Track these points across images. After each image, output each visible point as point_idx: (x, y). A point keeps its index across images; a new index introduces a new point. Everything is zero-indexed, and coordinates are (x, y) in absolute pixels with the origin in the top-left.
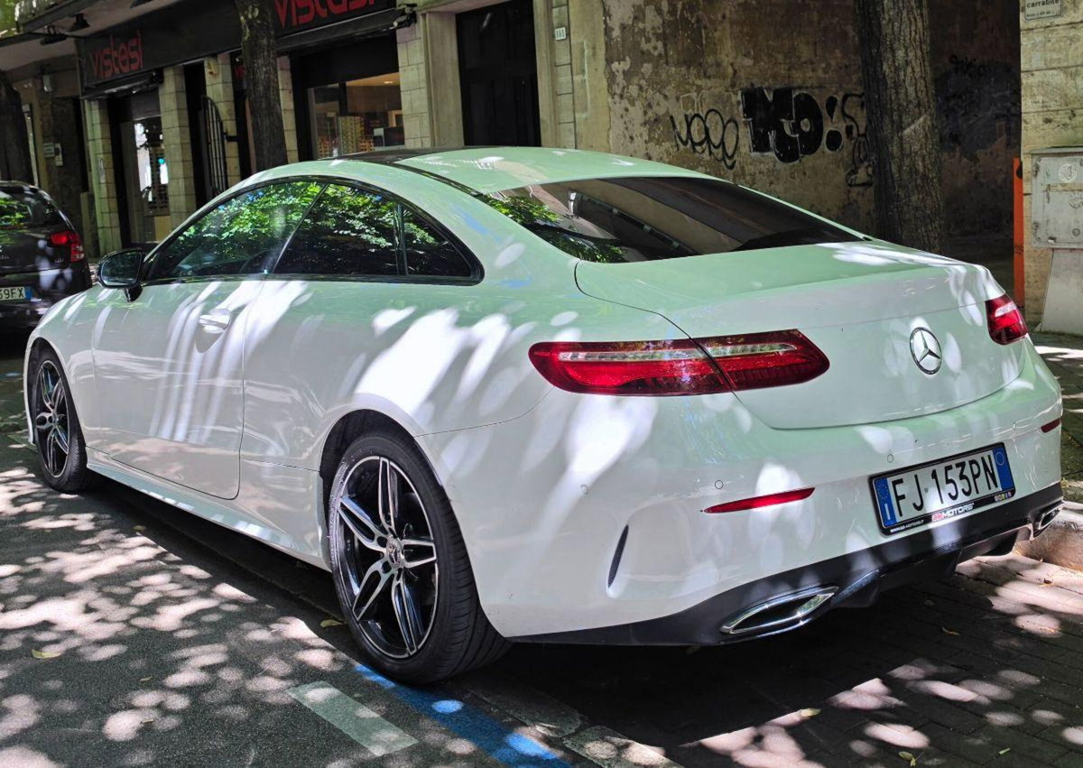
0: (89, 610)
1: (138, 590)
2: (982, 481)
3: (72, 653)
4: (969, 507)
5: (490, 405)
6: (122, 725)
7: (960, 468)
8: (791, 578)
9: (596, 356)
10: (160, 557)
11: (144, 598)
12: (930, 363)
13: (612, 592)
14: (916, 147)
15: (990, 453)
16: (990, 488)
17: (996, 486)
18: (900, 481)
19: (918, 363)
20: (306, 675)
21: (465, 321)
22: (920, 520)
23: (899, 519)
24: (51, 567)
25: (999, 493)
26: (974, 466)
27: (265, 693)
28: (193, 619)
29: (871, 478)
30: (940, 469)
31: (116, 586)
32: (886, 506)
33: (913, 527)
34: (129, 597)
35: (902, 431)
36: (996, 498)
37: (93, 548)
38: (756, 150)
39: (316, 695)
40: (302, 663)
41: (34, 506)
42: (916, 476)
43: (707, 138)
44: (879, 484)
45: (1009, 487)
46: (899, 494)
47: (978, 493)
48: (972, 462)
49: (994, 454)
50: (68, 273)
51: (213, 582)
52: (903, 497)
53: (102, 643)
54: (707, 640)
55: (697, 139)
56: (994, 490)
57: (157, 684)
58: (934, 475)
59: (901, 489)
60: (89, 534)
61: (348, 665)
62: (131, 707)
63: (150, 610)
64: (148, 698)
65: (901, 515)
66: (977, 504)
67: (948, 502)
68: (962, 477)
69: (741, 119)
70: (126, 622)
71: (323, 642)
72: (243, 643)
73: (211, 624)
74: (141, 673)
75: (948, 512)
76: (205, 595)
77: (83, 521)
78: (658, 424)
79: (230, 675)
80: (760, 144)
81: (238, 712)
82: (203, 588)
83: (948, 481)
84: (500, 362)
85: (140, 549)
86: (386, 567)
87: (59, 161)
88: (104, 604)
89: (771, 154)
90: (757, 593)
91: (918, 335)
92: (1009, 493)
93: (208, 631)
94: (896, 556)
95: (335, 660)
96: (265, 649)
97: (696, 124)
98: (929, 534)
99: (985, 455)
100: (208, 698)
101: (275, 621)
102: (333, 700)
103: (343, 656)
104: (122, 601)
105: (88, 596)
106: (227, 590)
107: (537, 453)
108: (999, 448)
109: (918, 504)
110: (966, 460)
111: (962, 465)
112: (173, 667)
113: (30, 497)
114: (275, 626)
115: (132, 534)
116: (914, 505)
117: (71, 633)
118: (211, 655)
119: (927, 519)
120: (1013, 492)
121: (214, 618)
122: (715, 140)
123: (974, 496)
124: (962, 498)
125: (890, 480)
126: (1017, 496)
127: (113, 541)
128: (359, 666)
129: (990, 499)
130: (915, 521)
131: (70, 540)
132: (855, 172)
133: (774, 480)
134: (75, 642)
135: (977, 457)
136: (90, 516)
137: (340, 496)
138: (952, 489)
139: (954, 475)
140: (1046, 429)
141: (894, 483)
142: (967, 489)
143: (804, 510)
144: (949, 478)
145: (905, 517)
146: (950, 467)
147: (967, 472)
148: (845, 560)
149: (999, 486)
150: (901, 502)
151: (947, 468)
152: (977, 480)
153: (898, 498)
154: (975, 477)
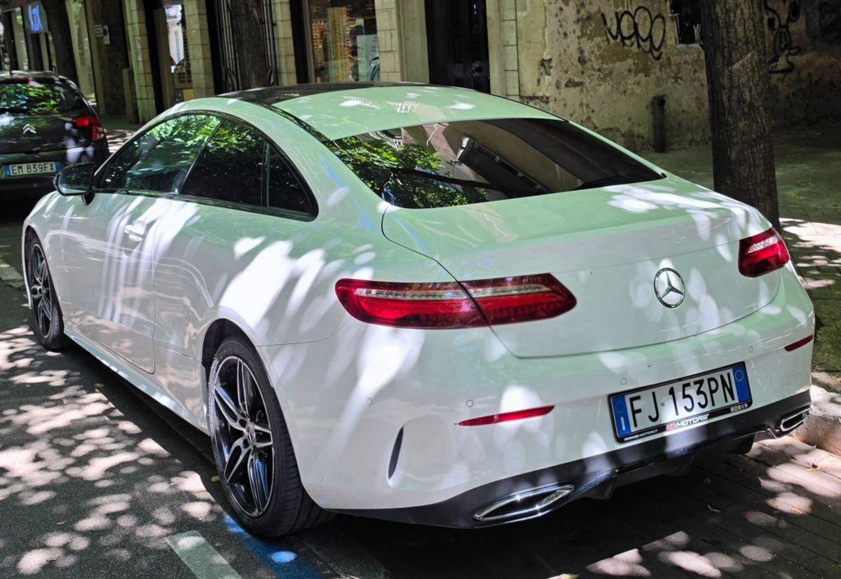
0: (37, 459)
1: (80, 442)
2: (719, 395)
3: (14, 497)
4: (706, 417)
5: (306, 326)
6: (32, 561)
7: (698, 385)
8: (532, 478)
9: (384, 294)
10: (106, 412)
11: (82, 450)
12: (672, 298)
13: (391, 482)
14: (744, 80)
15: (730, 371)
16: (726, 401)
17: (733, 399)
18: (638, 398)
19: (660, 299)
20: (185, 524)
21: (295, 254)
22: (654, 430)
23: (633, 429)
24: (20, 419)
25: (737, 405)
26: (713, 384)
27: (148, 539)
28: (113, 471)
29: (610, 396)
30: (678, 387)
31: (63, 439)
32: (622, 419)
33: (646, 436)
34: (72, 448)
35: (639, 357)
36: (732, 409)
37: (59, 403)
38: (681, 42)
39: (187, 542)
40: (185, 513)
41: (23, 362)
42: (654, 394)
43: (636, 33)
44: (617, 402)
45: (746, 398)
46: (636, 408)
47: (713, 405)
48: (709, 380)
49: (734, 373)
50: (90, 150)
51: (140, 437)
52: (639, 411)
53: (38, 489)
54: (462, 524)
55: (626, 33)
56: (730, 402)
57: (68, 528)
58: (672, 392)
59: (637, 404)
60: (59, 389)
61: (220, 516)
62: (44, 547)
63: (83, 461)
64: (57, 539)
65: (636, 425)
66: (712, 414)
67: (683, 413)
68: (699, 392)
69: (668, 14)
70: (63, 471)
71: (208, 495)
72: (145, 493)
73: (127, 476)
74: (60, 517)
75: (682, 423)
76: (130, 449)
77: (56, 378)
78: (425, 352)
79: (126, 522)
80: (686, 36)
81: (125, 554)
82: (130, 443)
83: (685, 396)
84: (316, 291)
85: (94, 404)
86: (246, 443)
87: (107, 40)
88: (51, 455)
89: (696, 46)
90: (501, 491)
91: (663, 276)
92: (746, 405)
93: (121, 481)
94: (630, 460)
95: (211, 512)
96: (161, 499)
97: (626, 21)
98: (663, 441)
99: (724, 373)
100: (103, 541)
101: (177, 474)
102: (198, 547)
103: (219, 508)
104: (64, 451)
105: (40, 447)
106: (150, 445)
107: (338, 367)
108: (740, 368)
109: (654, 416)
110: (705, 378)
111: (701, 382)
112: (84, 513)
113: (23, 354)
114: (175, 480)
115: (91, 390)
116: (650, 417)
117: (18, 479)
118: (116, 503)
119: (662, 428)
120: (750, 404)
121: (130, 470)
122: (643, 34)
123: (707, 409)
124: (697, 410)
125: (627, 398)
126: (754, 407)
127: (76, 397)
128: (228, 519)
129: (726, 410)
130: (649, 431)
131: (41, 394)
132: (776, 59)
133: (515, 399)
134: (18, 487)
135: (717, 376)
136: (63, 373)
137: (215, 385)
138: (688, 402)
139: (691, 391)
140: (790, 348)
141: (632, 400)
142: (703, 403)
143: (543, 424)
144: (686, 394)
145: (640, 428)
146: (688, 385)
147: (705, 388)
148: (582, 464)
149: (737, 401)
150: (637, 415)
151: (685, 386)
152: (714, 394)
153: (635, 412)
154: (712, 392)
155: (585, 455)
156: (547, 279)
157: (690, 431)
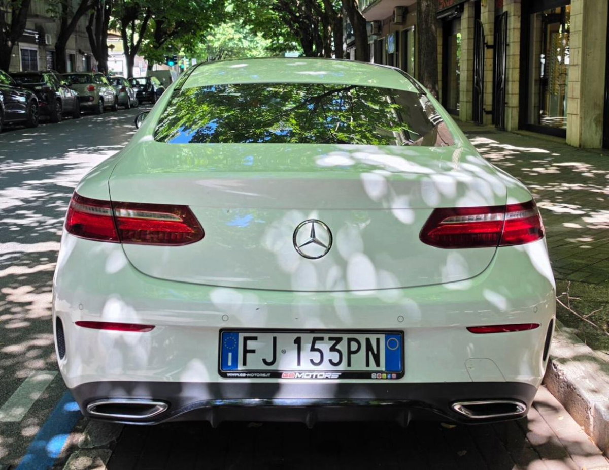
2: (359, 357)
4: (336, 375)
7: (334, 342)
12: (313, 249)
15: (382, 337)
16: (368, 365)
17: (378, 364)
18: (255, 339)
19: (298, 250)
22: (266, 373)
23: (240, 367)
25: (382, 372)
29: (222, 331)
30: (307, 339)
32: (230, 355)
33: (256, 377)
36: (373, 375)
42: (275, 339)
44: (228, 337)
46: (248, 348)
47: (349, 365)
48: (350, 340)
49: (386, 339)
52: (253, 351)
56: (373, 367)
58: (298, 341)
59: (251, 345)
65: (244, 364)
66: (344, 375)
67: (306, 365)
68: (333, 349)
75: (304, 375)
83: (313, 349)
92: (394, 376)
94: (232, 396)
99: (373, 338)
108: (396, 336)
109: (270, 360)
110: (345, 337)
111: (339, 340)
116: (265, 361)
119: (277, 374)
120: (401, 375)
123: (343, 367)
124: (326, 366)
125: (241, 336)
126: (407, 379)
129: (367, 375)
130: (260, 373)
135: (362, 338)
138: (316, 357)
139: (325, 346)
140: (474, 329)
141: (246, 339)
142: (336, 360)
143: (141, 340)
144: (316, 347)
145: (249, 367)
146: (322, 339)
147: (342, 346)
148: (178, 386)
149: (383, 368)
150: (248, 355)
151: (315, 340)
152: (352, 356)
153: (246, 351)
154: (350, 352)
155: (184, 379)
156: (184, 211)
157: (313, 385)
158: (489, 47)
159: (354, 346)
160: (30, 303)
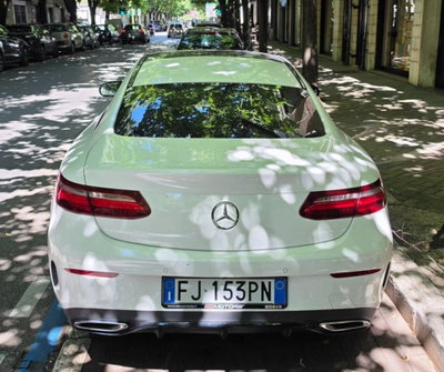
2: (257, 295)
4: (241, 307)
7: (240, 285)
12: (225, 223)
15: (273, 281)
16: (263, 300)
17: (269, 300)
18: (186, 282)
19: (215, 224)
22: (194, 305)
23: (176, 301)
25: (272, 304)
29: (164, 277)
30: (222, 283)
32: (169, 293)
33: (187, 308)
36: (267, 307)
42: (200, 283)
44: (168, 281)
46: (182, 289)
47: (250, 300)
48: (250, 283)
52: (185, 291)
56: (266, 301)
58: (215, 284)
59: (183, 286)
65: (179, 299)
66: (246, 306)
67: (221, 300)
68: (239, 289)
75: (219, 306)
83: (225, 289)
92: (280, 306)
98: (201, 314)
99: (267, 282)
108: (282, 281)
109: (196, 296)
110: (247, 281)
111: (243, 283)
116: (192, 297)
119: (202, 306)
120: (285, 306)
123: (246, 301)
124: (234, 300)
125: (177, 281)
126: (289, 309)
129: (262, 306)
130: (189, 305)
135: (259, 282)
138: (228, 294)
139: (233, 288)
140: (336, 276)
141: (180, 283)
142: (241, 297)
143: (109, 283)
144: (228, 288)
145: (182, 301)
146: (231, 282)
147: (246, 287)
149: (273, 301)
150: (182, 293)
151: (227, 283)
152: (252, 293)
153: (180, 291)
154: (251, 291)
156: (136, 195)
157: (225, 313)
158: (355, 7)
159: (253, 287)
160: (31, 221)
